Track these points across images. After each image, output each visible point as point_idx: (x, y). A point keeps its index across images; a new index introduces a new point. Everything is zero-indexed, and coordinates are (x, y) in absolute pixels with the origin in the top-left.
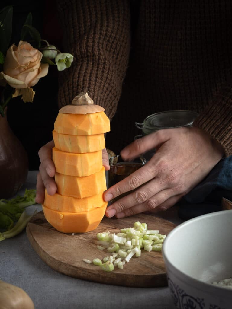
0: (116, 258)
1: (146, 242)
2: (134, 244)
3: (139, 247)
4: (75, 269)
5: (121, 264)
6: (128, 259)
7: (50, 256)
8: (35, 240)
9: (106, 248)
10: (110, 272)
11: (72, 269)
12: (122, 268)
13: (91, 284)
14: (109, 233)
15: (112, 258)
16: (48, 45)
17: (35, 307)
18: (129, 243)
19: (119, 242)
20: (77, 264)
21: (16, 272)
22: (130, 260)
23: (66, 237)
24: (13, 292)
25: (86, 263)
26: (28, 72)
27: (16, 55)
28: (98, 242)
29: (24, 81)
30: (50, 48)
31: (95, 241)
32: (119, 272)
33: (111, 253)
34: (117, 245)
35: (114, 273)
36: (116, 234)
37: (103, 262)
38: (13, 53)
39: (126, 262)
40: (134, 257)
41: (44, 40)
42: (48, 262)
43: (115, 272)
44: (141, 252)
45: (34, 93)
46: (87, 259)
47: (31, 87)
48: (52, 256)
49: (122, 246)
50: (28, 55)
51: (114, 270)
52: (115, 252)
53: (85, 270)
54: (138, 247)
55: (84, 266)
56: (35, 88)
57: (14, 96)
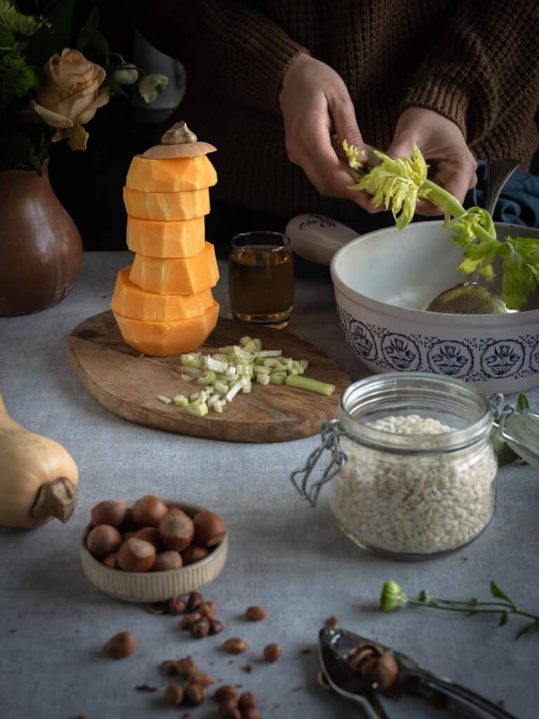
0: (211, 395)
1: (261, 369)
2: (241, 373)
3: (249, 378)
4: (145, 412)
5: (219, 405)
6: (230, 396)
7: (104, 391)
8: (80, 365)
9: (196, 379)
10: (201, 417)
11: (139, 412)
12: (220, 410)
13: (170, 436)
14: (200, 354)
15: (205, 395)
16: (124, 62)
17: (79, 473)
18: (232, 370)
19: (216, 369)
20: (148, 405)
21: (49, 416)
22: (233, 399)
23: (131, 359)
24: (45, 448)
25: (163, 402)
26: (75, 99)
27: (56, 71)
28: (182, 369)
29: (68, 117)
30: (124, 66)
31: (178, 367)
32: (216, 418)
33: (203, 387)
34: (214, 375)
35: (208, 420)
36: (211, 356)
37: (190, 401)
38: (52, 67)
39: (227, 402)
40: (240, 392)
41: (118, 54)
42: (102, 400)
43: (209, 418)
44: (252, 386)
45: (87, 135)
46: (166, 396)
47: (83, 125)
48: (108, 390)
49: (220, 375)
50: (76, 72)
51: (207, 415)
52: (210, 385)
53: (160, 414)
54: (246, 377)
55: (159, 407)
56: (89, 126)
57: (54, 140)
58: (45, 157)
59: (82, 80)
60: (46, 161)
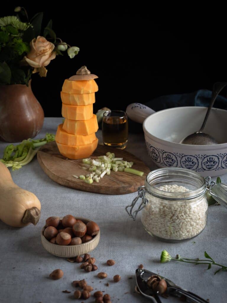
0: (94, 175)
1: (114, 165)
2: (106, 167)
3: (110, 169)
4: (68, 182)
5: (98, 179)
6: (102, 176)
7: (52, 173)
8: (42, 162)
9: (88, 169)
10: (90, 184)
11: (65, 182)
12: (98, 181)
13: (78, 191)
14: (90, 159)
15: (92, 175)
16: (62, 42)
17: (41, 205)
18: (103, 165)
19: (97, 165)
20: (69, 179)
21: (30, 182)
22: (103, 177)
23: (63, 161)
24: (28, 195)
25: (76, 178)
26: (42, 57)
27: (35, 45)
28: (83, 164)
29: (39, 63)
30: (62, 44)
31: (81, 164)
32: (96, 185)
33: (91, 172)
34: (95, 167)
35: (93, 185)
36: (95, 160)
37: (86, 177)
38: (33, 43)
39: (101, 178)
40: (106, 174)
41: (60, 39)
42: (51, 176)
43: (93, 184)
44: (111, 172)
45: (47, 71)
46: (75, 175)
47: (45, 67)
48: (53, 173)
49: (98, 167)
50: (42, 45)
51: (93, 183)
52: (94, 171)
53: (74, 182)
54: (108, 169)
55: (73, 180)
56: (47, 67)
57: (33, 72)
58: (30, 79)
59: (45, 49)
60: (30, 81)
